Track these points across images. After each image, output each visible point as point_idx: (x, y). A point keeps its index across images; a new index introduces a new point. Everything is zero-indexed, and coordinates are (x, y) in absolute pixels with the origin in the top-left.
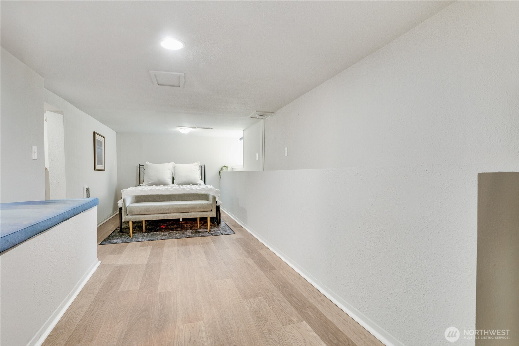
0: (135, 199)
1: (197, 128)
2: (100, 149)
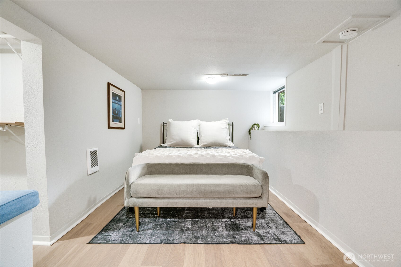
0: (146, 169)
1: (228, 75)
2: (118, 104)
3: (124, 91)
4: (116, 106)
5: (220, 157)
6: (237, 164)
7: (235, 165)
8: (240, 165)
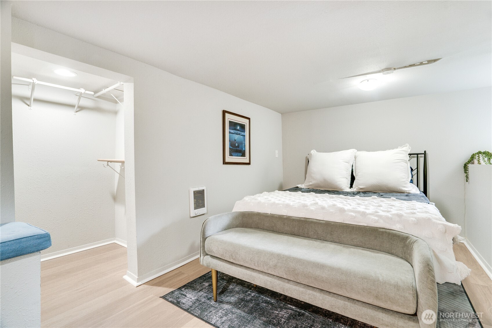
2: (239, 134)
3: (249, 119)
4: (236, 137)
5: (352, 214)
6: (384, 230)
7: (380, 231)
8: (389, 234)
